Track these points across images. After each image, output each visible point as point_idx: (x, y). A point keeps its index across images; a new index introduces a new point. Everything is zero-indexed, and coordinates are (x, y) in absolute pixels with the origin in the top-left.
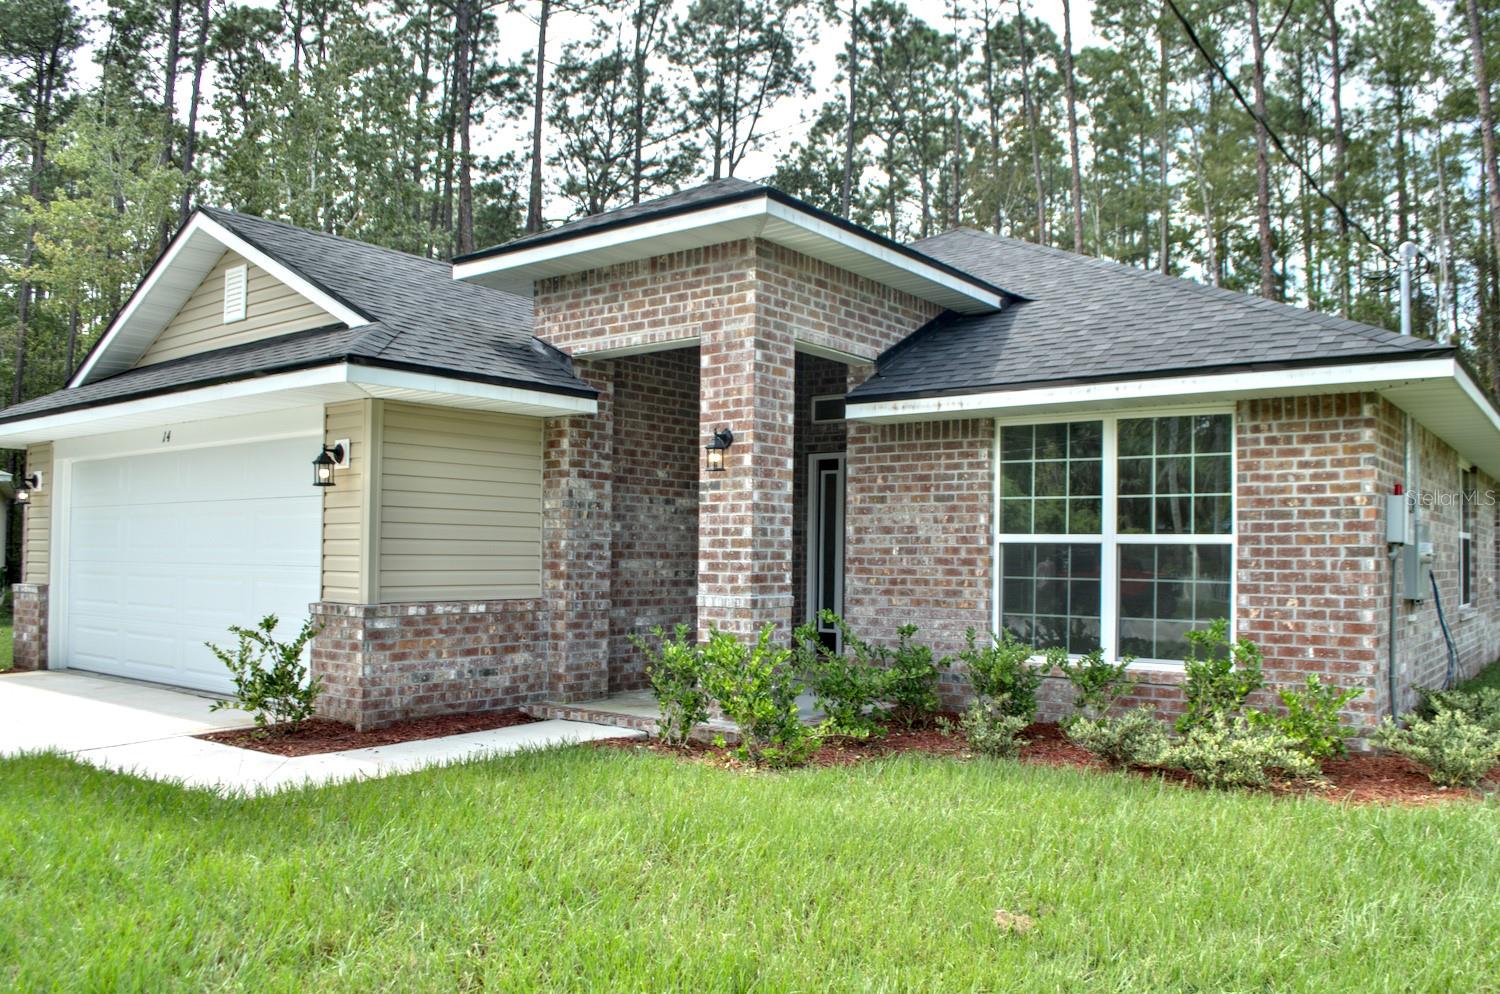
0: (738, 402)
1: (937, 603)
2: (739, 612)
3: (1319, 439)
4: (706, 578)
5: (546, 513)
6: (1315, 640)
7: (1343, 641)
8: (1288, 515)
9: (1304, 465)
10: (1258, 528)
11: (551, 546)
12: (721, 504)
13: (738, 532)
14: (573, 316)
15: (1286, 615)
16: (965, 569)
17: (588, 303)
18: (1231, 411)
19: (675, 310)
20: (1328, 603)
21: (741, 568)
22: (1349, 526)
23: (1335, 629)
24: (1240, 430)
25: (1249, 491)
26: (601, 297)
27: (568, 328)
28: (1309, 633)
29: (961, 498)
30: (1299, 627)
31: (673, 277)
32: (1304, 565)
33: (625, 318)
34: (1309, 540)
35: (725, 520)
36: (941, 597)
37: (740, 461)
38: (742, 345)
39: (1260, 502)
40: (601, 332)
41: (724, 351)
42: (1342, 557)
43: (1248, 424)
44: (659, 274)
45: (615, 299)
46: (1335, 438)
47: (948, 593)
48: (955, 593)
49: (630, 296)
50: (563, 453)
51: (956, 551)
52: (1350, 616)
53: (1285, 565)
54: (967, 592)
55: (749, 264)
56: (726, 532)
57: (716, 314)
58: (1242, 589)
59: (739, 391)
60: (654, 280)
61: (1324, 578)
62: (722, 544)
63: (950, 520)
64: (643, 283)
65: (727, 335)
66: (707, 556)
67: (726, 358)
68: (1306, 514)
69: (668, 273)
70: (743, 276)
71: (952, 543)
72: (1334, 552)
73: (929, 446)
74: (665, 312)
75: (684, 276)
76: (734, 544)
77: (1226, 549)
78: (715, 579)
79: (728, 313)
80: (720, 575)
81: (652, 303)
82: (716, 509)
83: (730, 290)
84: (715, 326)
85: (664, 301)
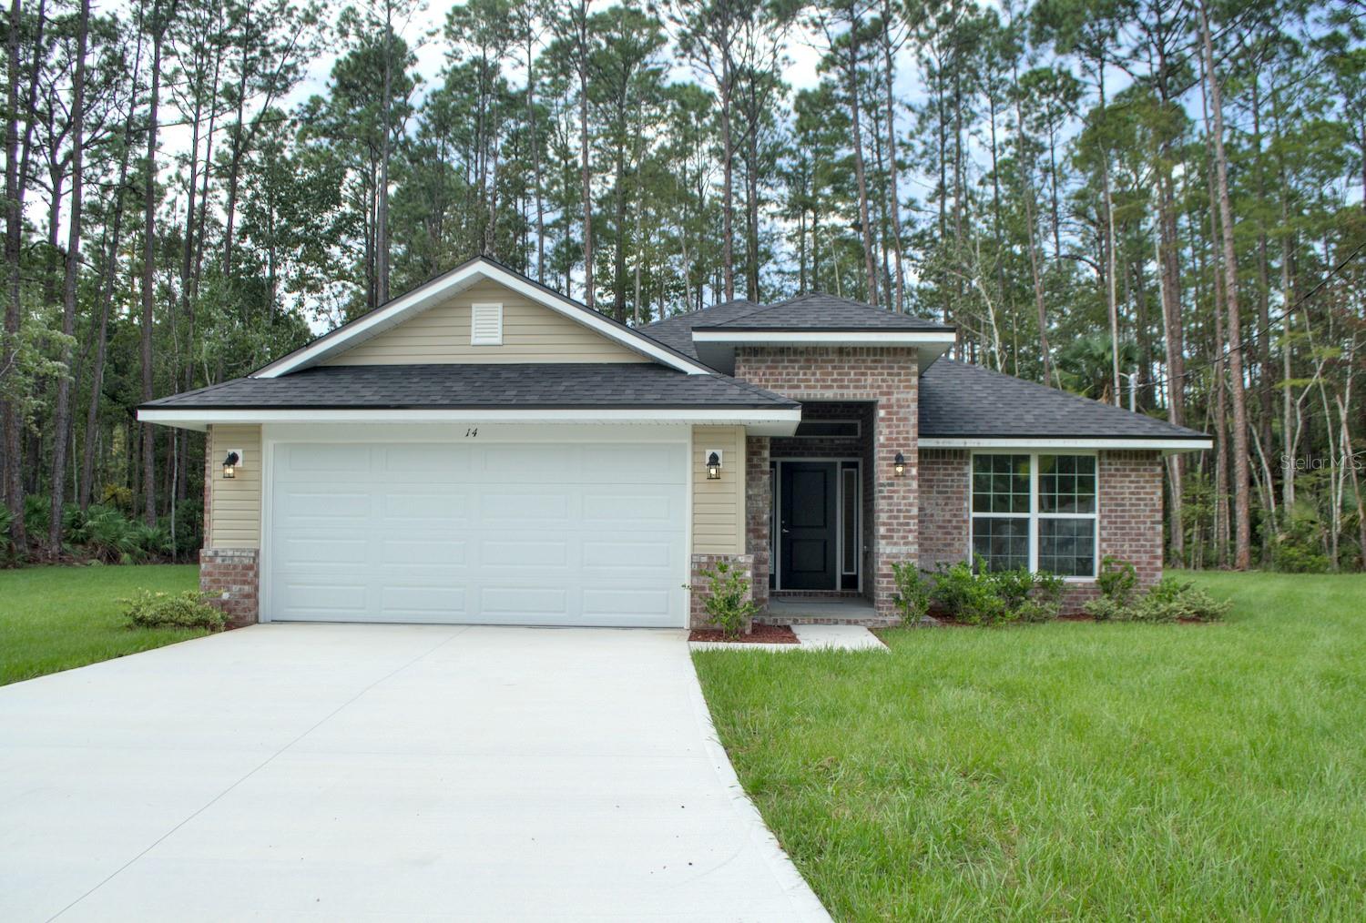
0: (906, 438)
1: (939, 551)
2: (909, 555)
3: (1138, 470)
4: (884, 537)
6: (1137, 563)
7: (1149, 563)
8: (1124, 505)
9: (1131, 482)
10: (1111, 511)
12: (895, 495)
13: (908, 511)
14: (771, 374)
15: (1124, 552)
16: (955, 531)
17: (786, 368)
18: (1096, 455)
19: (859, 380)
20: (1142, 546)
21: (910, 531)
22: (1152, 511)
23: (1145, 558)
24: (1100, 464)
25: (1106, 493)
26: (797, 365)
27: (767, 380)
28: (1134, 560)
29: (953, 493)
30: (1130, 557)
31: (856, 361)
32: (1131, 528)
33: (817, 381)
34: (1133, 517)
35: (899, 504)
36: (941, 547)
37: (909, 471)
38: (908, 406)
39: (1112, 499)
40: (798, 387)
41: (895, 409)
42: (1148, 525)
43: (1106, 461)
44: (845, 358)
45: (809, 368)
46: (1145, 470)
47: (945, 545)
48: (949, 545)
49: (821, 368)
50: (765, 459)
51: (950, 521)
52: (1152, 552)
53: (1123, 528)
54: (957, 544)
55: (913, 361)
56: (899, 511)
57: (889, 387)
58: (1103, 540)
59: (907, 432)
60: (841, 361)
61: (1140, 535)
62: (897, 518)
63: (946, 504)
64: (833, 361)
65: (898, 400)
66: (884, 524)
67: (897, 413)
68: (1132, 505)
69: (852, 358)
70: (908, 368)
71: (948, 517)
72: (1145, 523)
73: (933, 463)
74: (850, 381)
75: (864, 361)
76: (905, 517)
77: (1092, 521)
78: (892, 537)
79: (898, 387)
80: (895, 535)
81: (839, 374)
82: (891, 498)
83: (899, 374)
84: (889, 394)
85: (849, 374)
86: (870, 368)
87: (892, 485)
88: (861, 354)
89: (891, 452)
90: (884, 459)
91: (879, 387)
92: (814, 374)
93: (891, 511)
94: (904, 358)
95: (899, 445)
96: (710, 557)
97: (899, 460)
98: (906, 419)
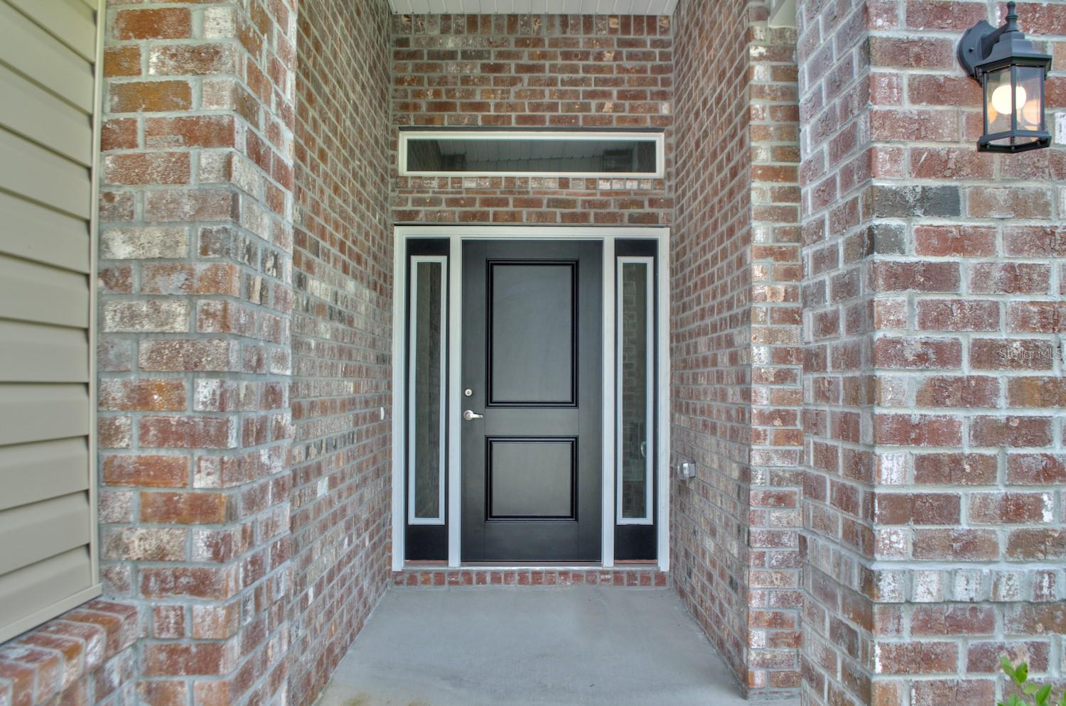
5: (114, 276)
11: (140, 398)
12: (967, 264)
66: (904, 432)
76: (1020, 392)
80: (967, 495)
82: (940, 278)
87: (946, 203)
93: (945, 354)
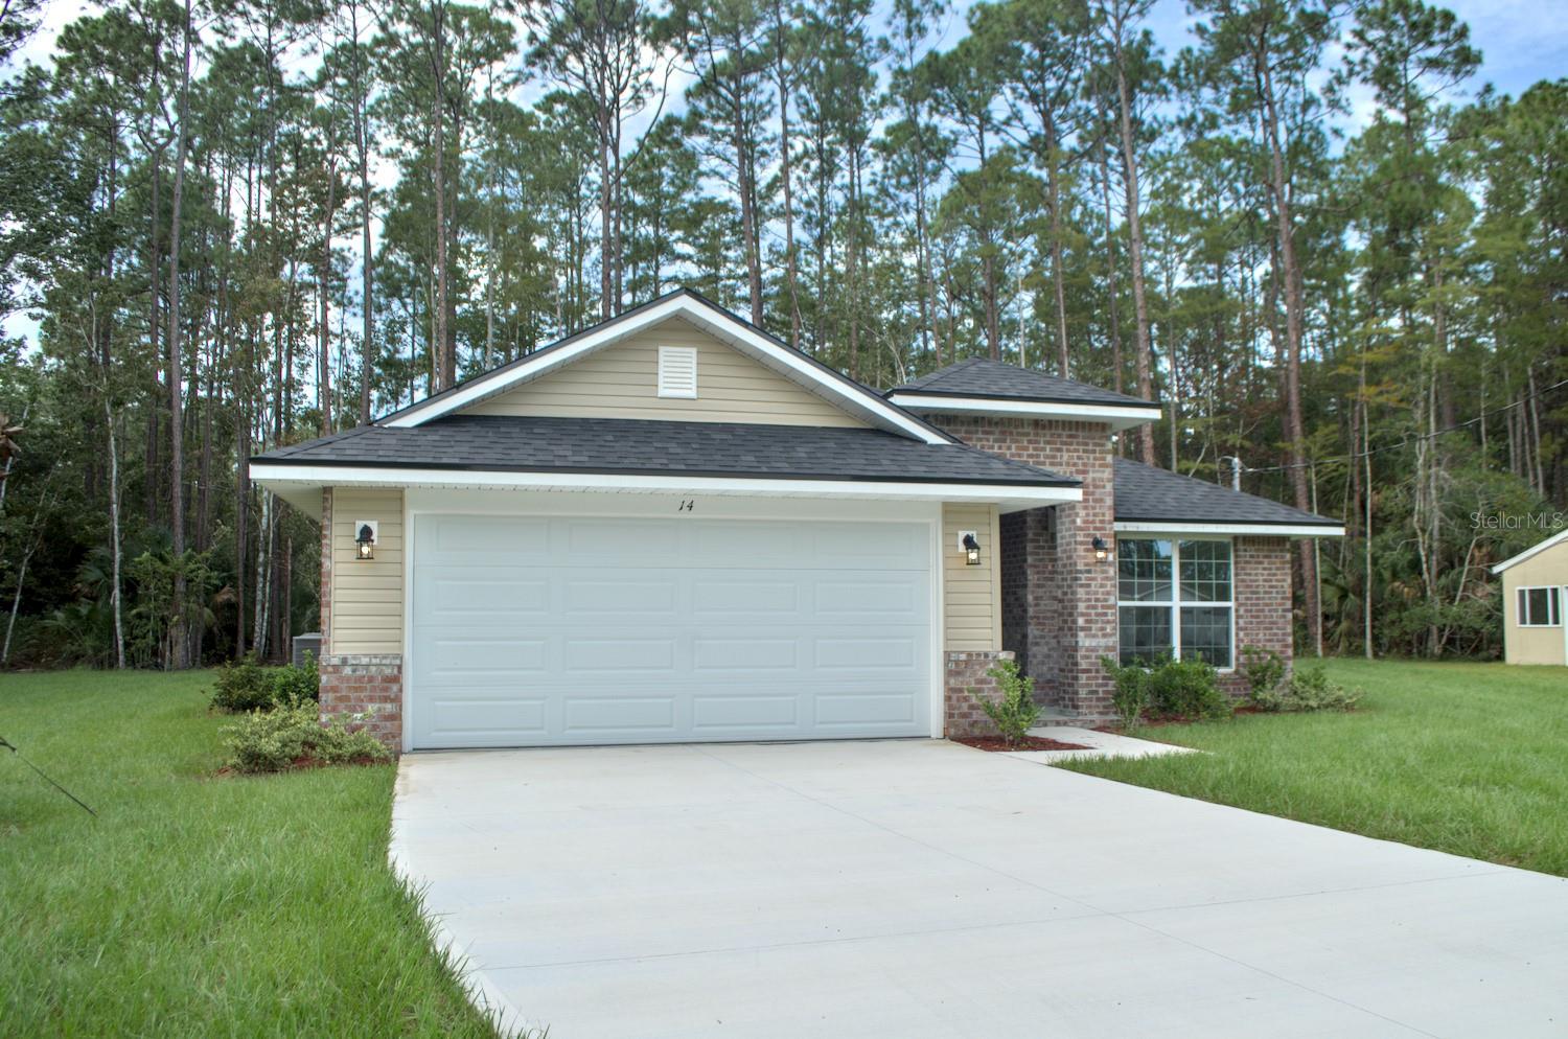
0: (1102, 522)
2: (1108, 648)
3: (1270, 557)
4: (1083, 629)
7: (1281, 653)
8: (1258, 593)
9: (1264, 569)
12: (1093, 584)
13: (1106, 600)
15: (1259, 641)
17: (980, 440)
18: (1231, 541)
20: (1275, 635)
21: (1108, 622)
22: (1282, 599)
23: (1278, 647)
24: (1236, 551)
25: (1242, 581)
26: (991, 437)
28: (1268, 649)
30: (1264, 646)
31: (1052, 435)
32: (1265, 617)
34: (1267, 605)
35: (1096, 593)
37: (1107, 557)
38: (1104, 487)
39: (1246, 587)
41: (1091, 489)
42: (1280, 613)
43: (1241, 548)
44: (1041, 431)
45: (1004, 441)
46: (1276, 557)
49: (1017, 441)
52: (1283, 641)
53: (1258, 617)
56: (1097, 600)
57: (1084, 465)
59: (1104, 516)
60: (1037, 435)
61: (1273, 623)
62: (1095, 607)
64: (1028, 434)
65: (1094, 479)
66: (1083, 615)
67: (1093, 494)
68: (1265, 593)
69: (1047, 432)
70: (1104, 445)
72: (1277, 611)
74: (1047, 457)
75: (1059, 436)
76: (1103, 607)
77: (1229, 608)
78: (1090, 629)
79: (1093, 465)
80: (1094, 627)
81: (1035, 449)
82: (1089, 586)
83: (1094, 452)
84: (1085, 472)
85: (1044, 449)
86: (1066, 444)
87: (1089, 572)
88: (1057, 427)
89: (1088, 535)
90: (1082, 543)
91: (1075, 465)
92: (1009, 448)
93: (1089, 600)
94: (1099, 434)
95: (1096, 529)
96: (970, 655)
97: (1097, 544)
98: (1101, 500)
